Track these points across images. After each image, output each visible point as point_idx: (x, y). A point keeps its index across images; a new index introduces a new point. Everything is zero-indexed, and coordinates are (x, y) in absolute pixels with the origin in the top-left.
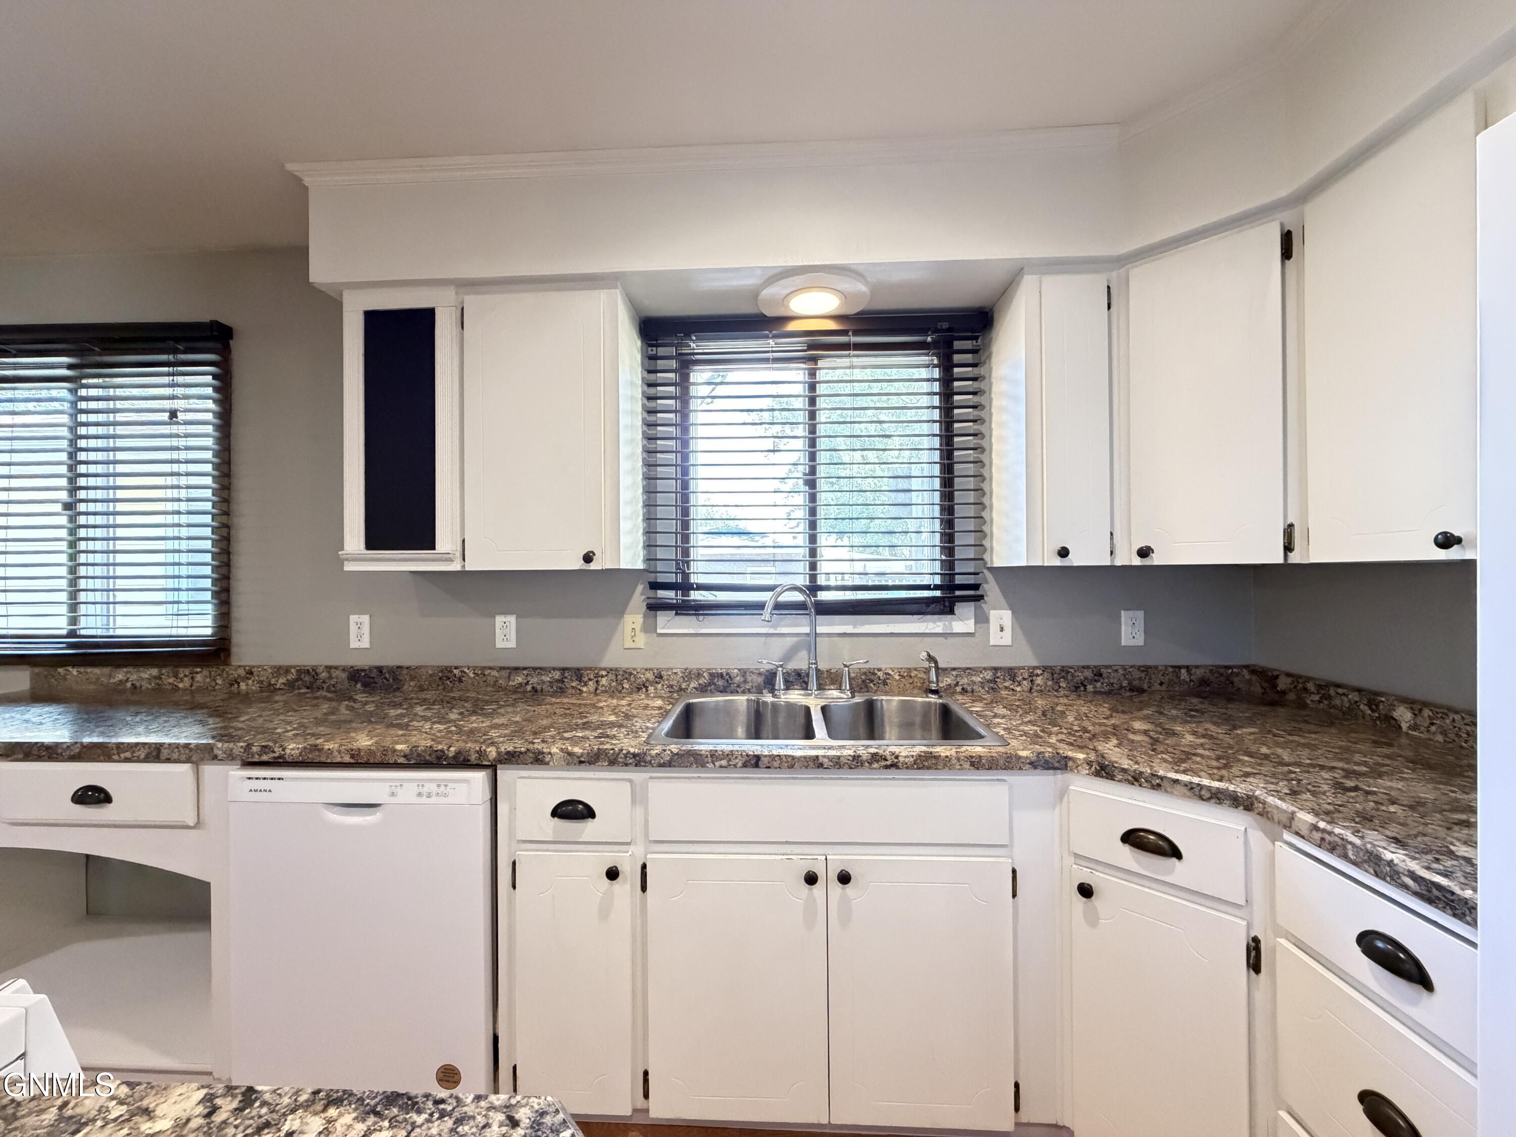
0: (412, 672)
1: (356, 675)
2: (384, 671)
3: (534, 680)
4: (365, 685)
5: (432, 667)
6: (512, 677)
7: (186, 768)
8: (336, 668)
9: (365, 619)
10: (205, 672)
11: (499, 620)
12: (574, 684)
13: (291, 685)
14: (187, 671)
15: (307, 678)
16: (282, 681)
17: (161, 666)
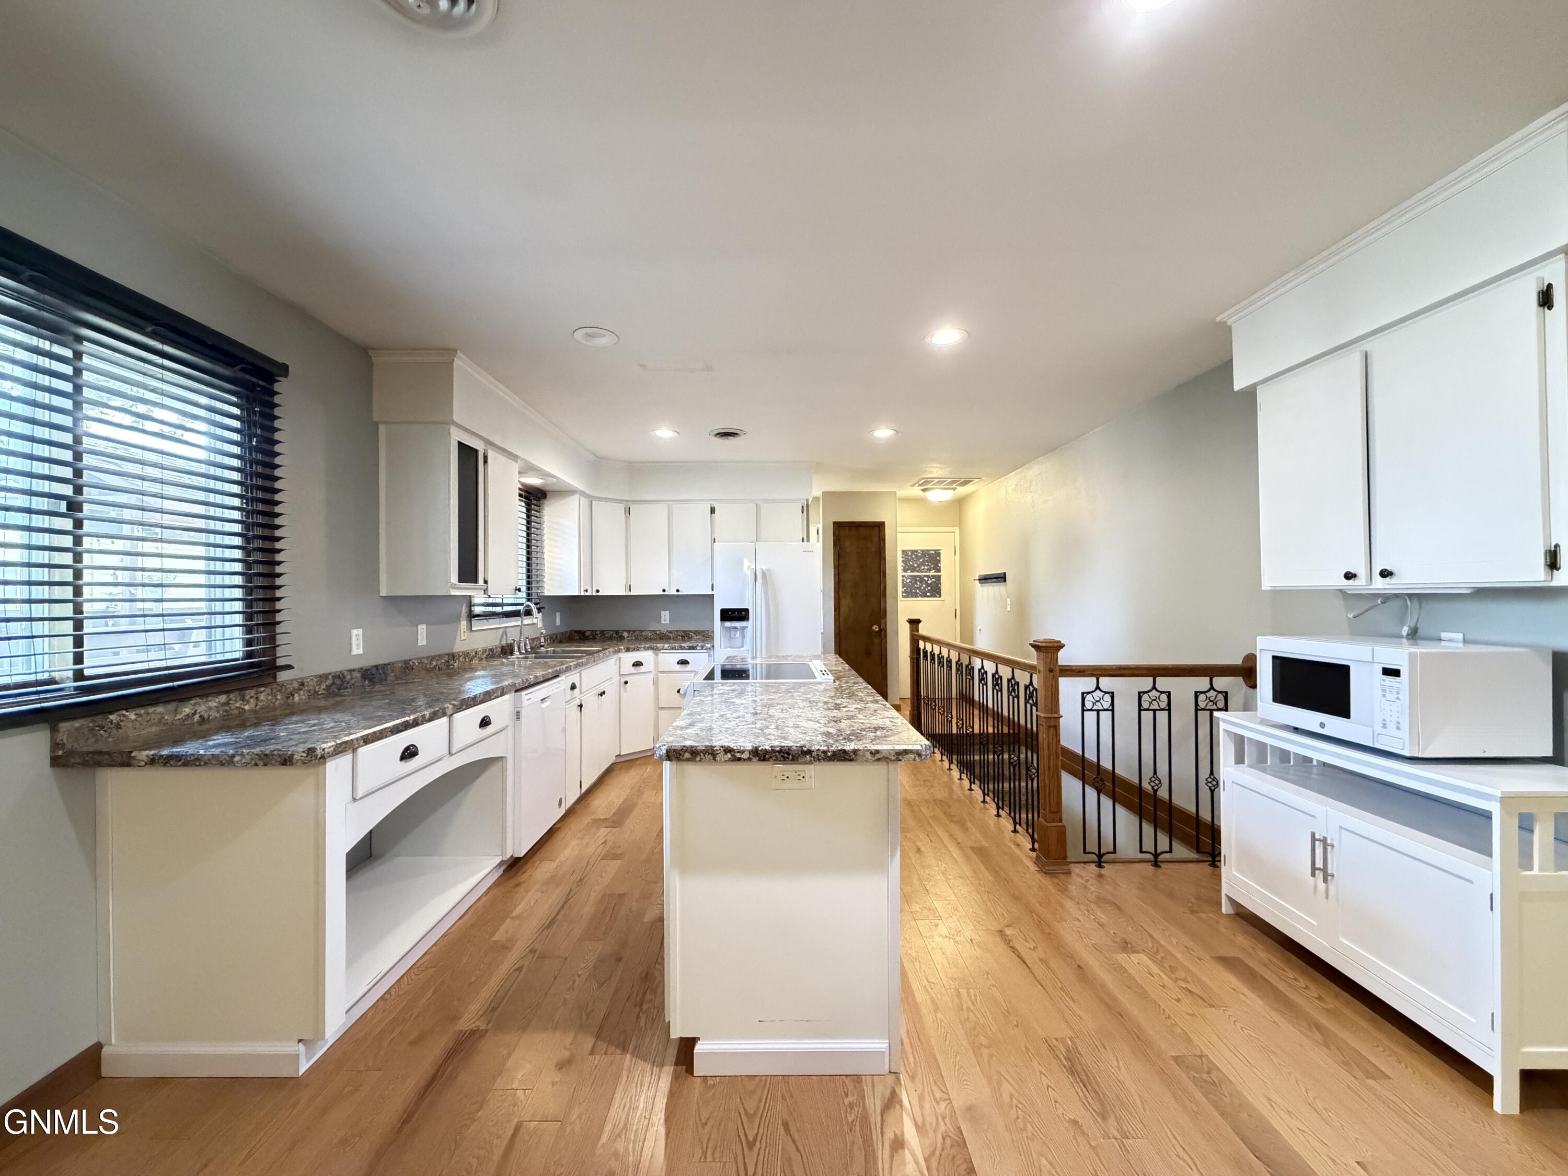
0: (392, 666)
1: (365, 674)
2: (379, 668)
4: (371, 681)
5: (399, 662)
8: (352, 670)
10: (267, 691)
11: (420, 627)
13: (328, 689)
14: (252, 692)
15: (338, 682)
16: (323, 687)
17: (227, 692)
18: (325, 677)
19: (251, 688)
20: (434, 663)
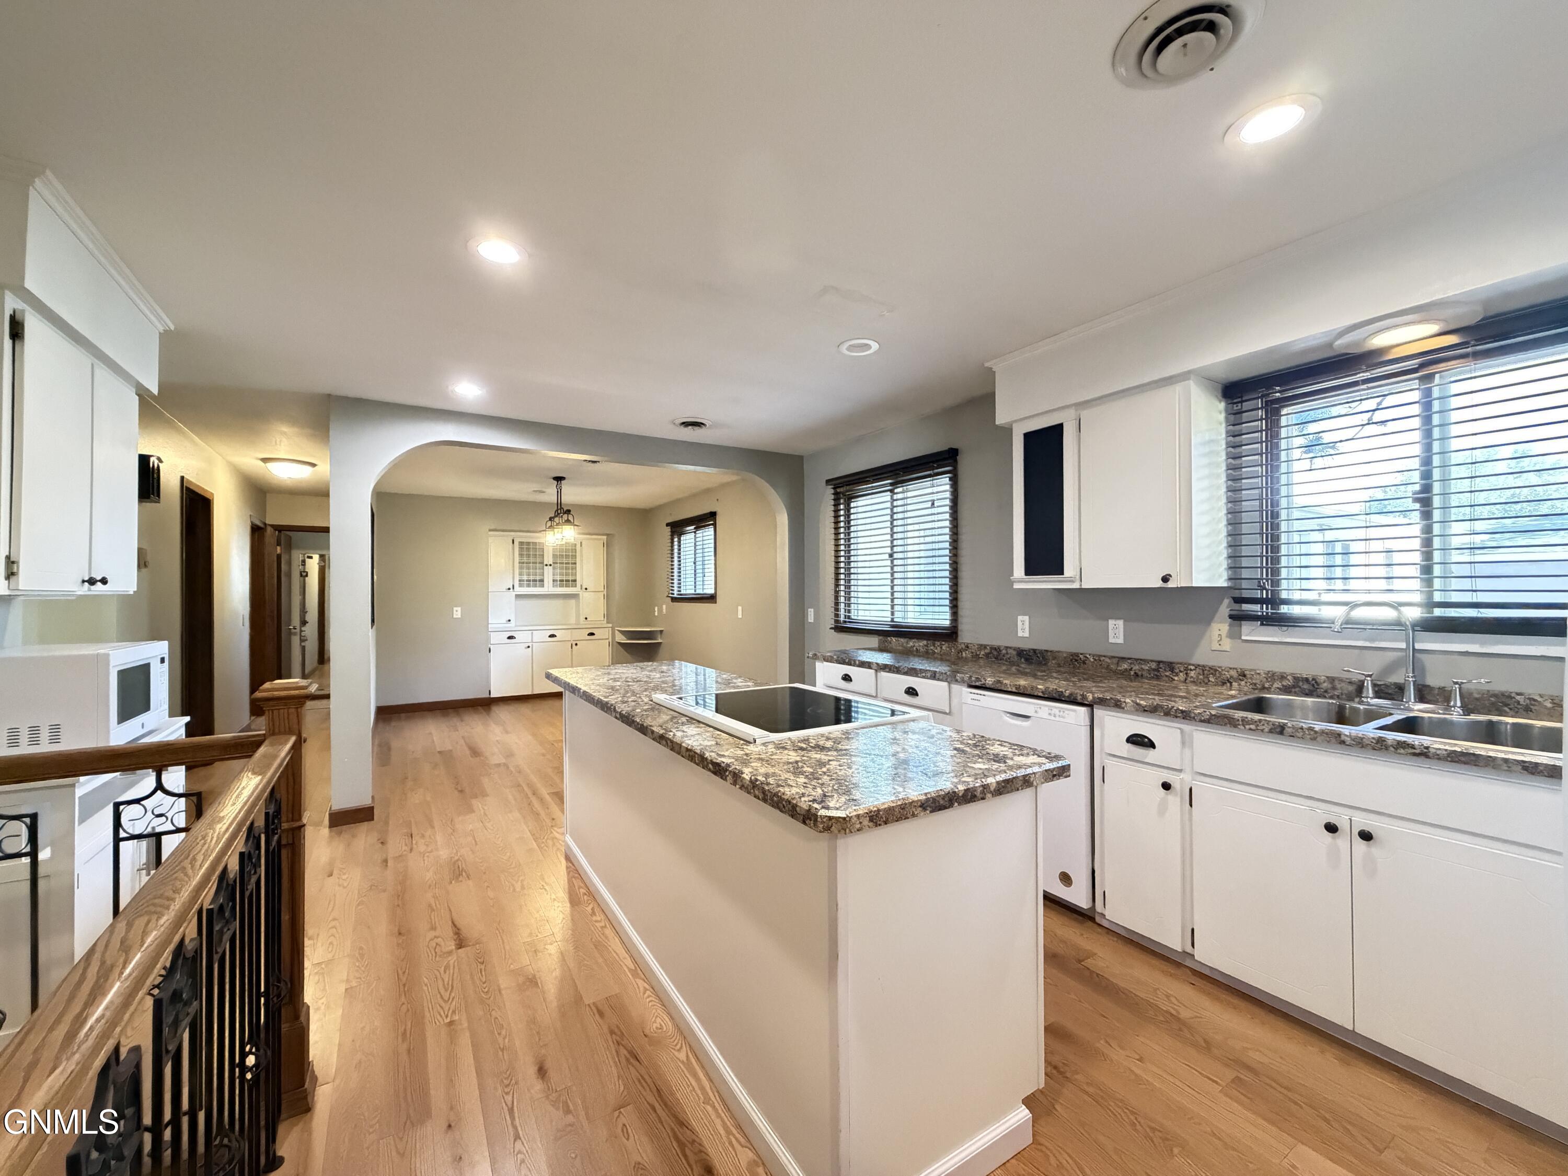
0: (1054, 654)
1: (1021, 653)
2: (1037, 652)
3: (1136, 667)
4: (1026, 660)
5: (1066, 652)
6: (1120, 664)
7: (945, 684)
8: (1010, 648)
9: (1026, 618)
10: (947, 645)
11: (1111, 623)
12: (1167, 674)
13: (987, 655)
14: (939, 644)
15: (995, 653)
16: (982, 653)
17: (927, 640)
18: (985, 647)
19: (938, 641)
20: (1125, 666)
